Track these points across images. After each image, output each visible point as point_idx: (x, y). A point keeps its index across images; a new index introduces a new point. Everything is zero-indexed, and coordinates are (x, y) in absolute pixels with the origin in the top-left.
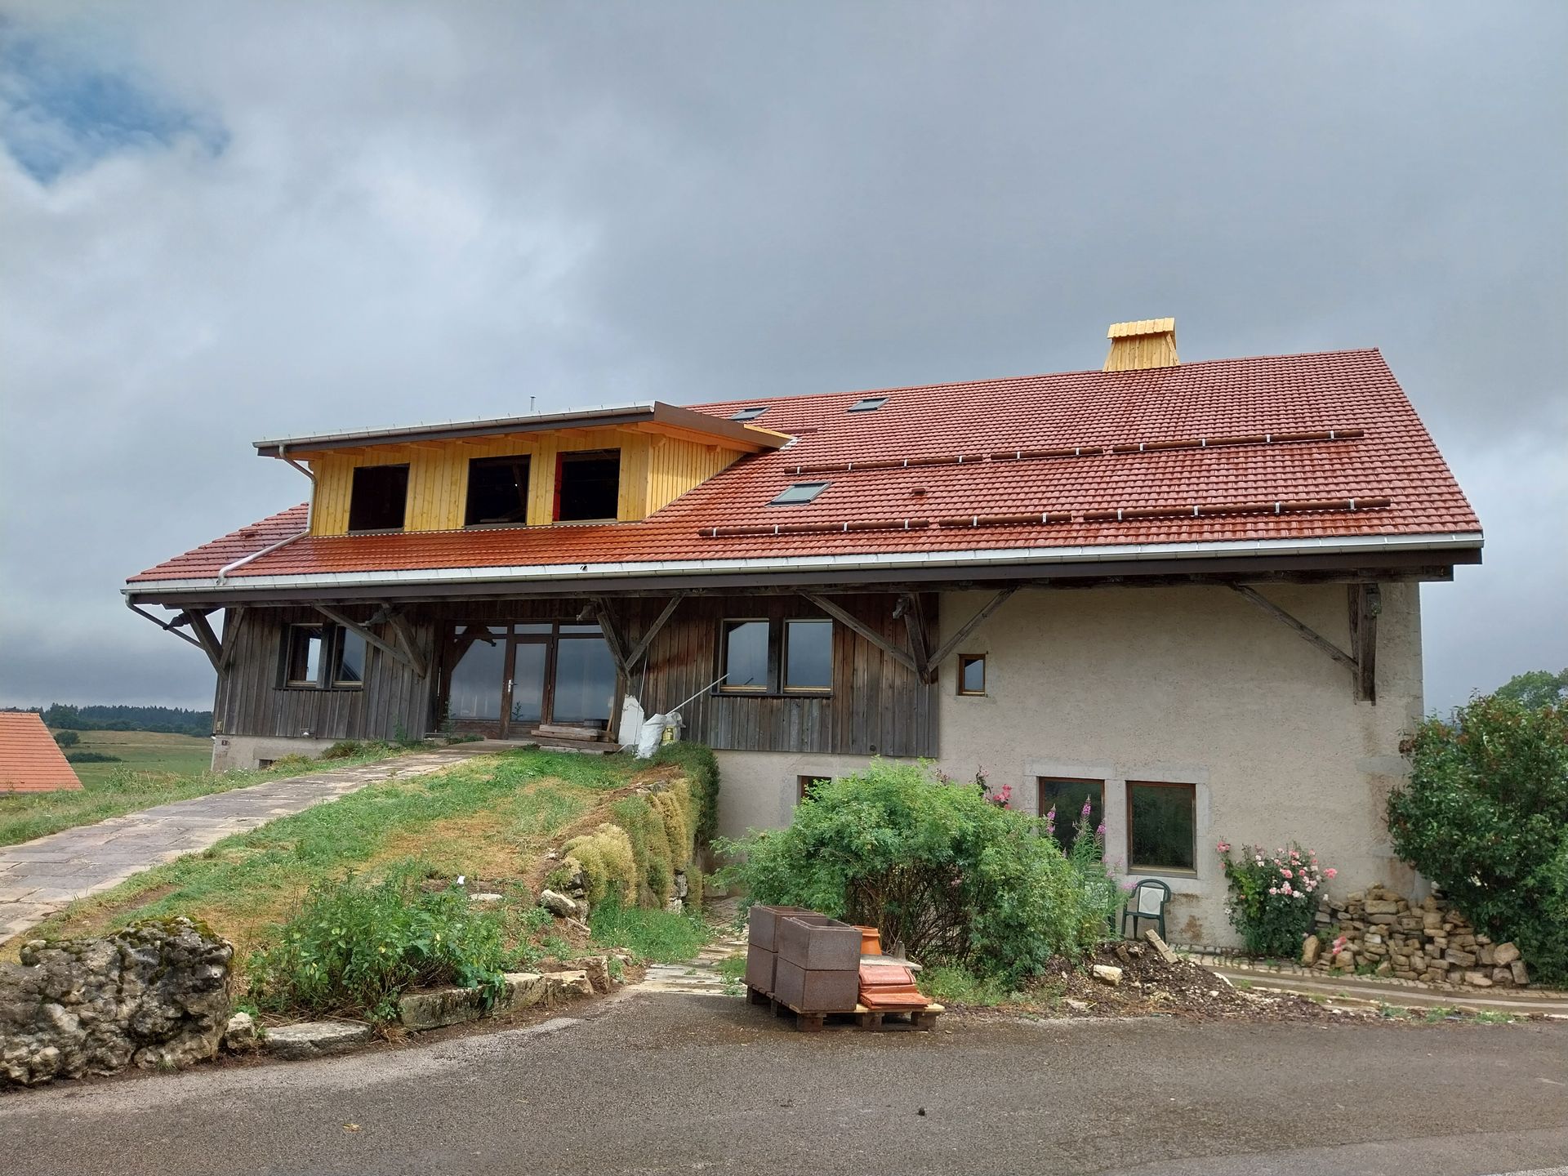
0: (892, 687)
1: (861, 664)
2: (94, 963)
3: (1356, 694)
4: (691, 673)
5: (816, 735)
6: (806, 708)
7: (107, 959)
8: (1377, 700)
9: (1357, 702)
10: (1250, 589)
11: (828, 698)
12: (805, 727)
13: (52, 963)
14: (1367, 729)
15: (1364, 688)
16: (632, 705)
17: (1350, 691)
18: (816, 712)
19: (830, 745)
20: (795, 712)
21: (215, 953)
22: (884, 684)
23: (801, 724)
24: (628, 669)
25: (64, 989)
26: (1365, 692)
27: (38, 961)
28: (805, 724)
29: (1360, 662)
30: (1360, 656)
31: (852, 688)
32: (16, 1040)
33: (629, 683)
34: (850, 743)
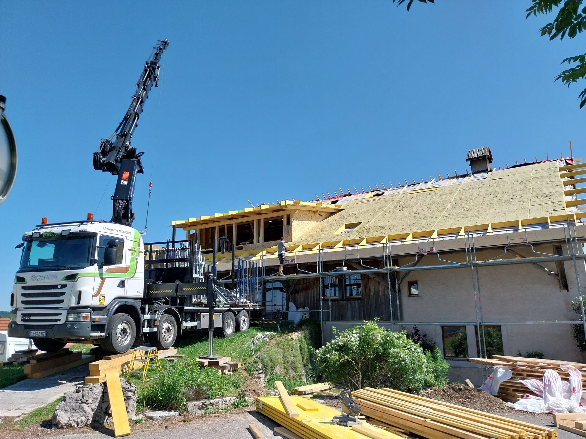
0: (384, 295)
1: (371, 286)
2: (95, 392)
3: (560, 287)
4: (312, 293)
5: (357, 314)
6: (353, 304)
7: (99, 391)
8: (569, 289)
9: (561, 291)
10: (511, 250)
11: (361, 300)
12: (353, 311)
13: (84, 392)
14: (566, 301)
15: (563, 285)
16: (292, 305)
17: (558, 287)
18: (357, 305)
19: (363, 317)
20: (349, 306)
21: (130, 389)
22: (381, 294)
23: (352, 310)
24: (290, 292)
25: (87, 400)
26: (564, 287)
27: (80, 392)
28: (353, 310)
29: (559, 276)
30: (559, 273)
31: (369, 296)
32: (73, 414)
33: (290, 297)
34: (370, 316)
